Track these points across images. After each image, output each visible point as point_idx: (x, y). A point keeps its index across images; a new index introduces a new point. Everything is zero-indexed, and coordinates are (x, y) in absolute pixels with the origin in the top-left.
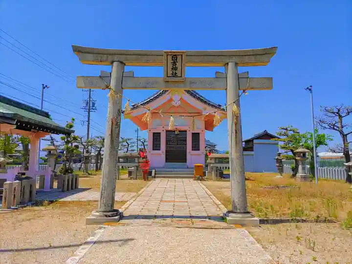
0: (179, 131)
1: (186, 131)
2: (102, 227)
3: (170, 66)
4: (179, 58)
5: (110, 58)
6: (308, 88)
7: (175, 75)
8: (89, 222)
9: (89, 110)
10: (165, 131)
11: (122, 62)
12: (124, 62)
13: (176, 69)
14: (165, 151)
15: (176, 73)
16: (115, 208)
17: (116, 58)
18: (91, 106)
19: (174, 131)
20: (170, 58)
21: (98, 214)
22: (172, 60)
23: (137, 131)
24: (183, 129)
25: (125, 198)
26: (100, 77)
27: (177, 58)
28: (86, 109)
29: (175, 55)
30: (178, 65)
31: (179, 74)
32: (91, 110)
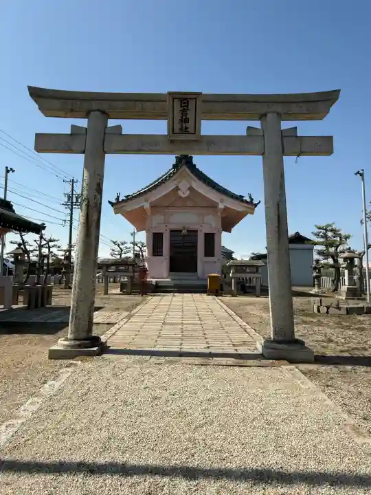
0: (188, 231)
1: (197, 231)
2: (71, 364)
3: (178, 116)
4: (192, 104)
5: (86, 106)
6: (358, 172)
7: (185, 131)
8: (54, 355)
9: (72, 206)
10: (168, 231)
11: (103, 112)
12: (107, 111)
13: (187, 121)
14: (168, 257)
15: (186, 128)
16: (94, 334)
17: (94, 105)
18: (74, 200)
19: (181, 231)
20: (177, 103)
21: (66, 343)
22: (181, 107)
23: (133, 234)
24: (192, 228)
25: (113, 320)
26: (71, 135)
27: (188, 103)
28: (68, 205)
29: (186, 99)
30: (190, 115)
31: (191, 130)
32: (74, 207)
